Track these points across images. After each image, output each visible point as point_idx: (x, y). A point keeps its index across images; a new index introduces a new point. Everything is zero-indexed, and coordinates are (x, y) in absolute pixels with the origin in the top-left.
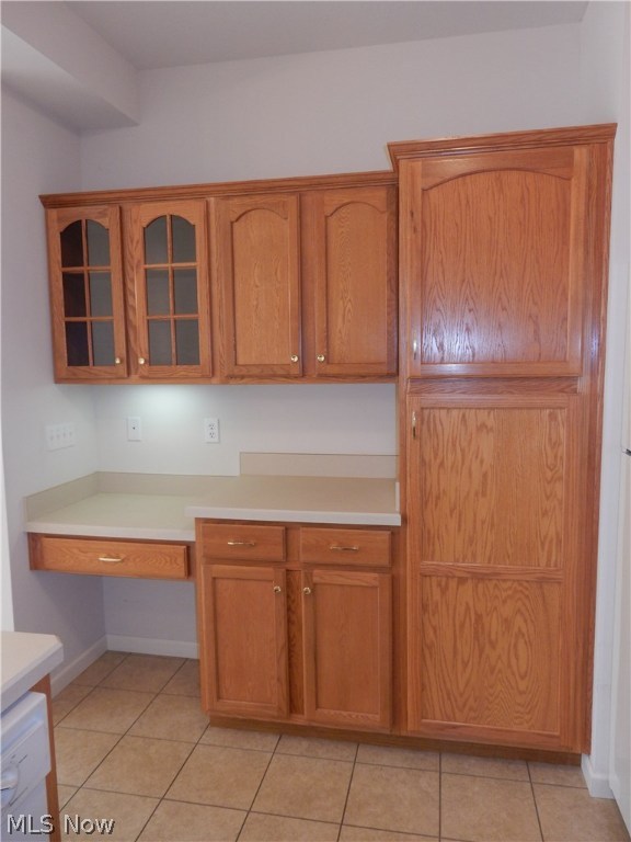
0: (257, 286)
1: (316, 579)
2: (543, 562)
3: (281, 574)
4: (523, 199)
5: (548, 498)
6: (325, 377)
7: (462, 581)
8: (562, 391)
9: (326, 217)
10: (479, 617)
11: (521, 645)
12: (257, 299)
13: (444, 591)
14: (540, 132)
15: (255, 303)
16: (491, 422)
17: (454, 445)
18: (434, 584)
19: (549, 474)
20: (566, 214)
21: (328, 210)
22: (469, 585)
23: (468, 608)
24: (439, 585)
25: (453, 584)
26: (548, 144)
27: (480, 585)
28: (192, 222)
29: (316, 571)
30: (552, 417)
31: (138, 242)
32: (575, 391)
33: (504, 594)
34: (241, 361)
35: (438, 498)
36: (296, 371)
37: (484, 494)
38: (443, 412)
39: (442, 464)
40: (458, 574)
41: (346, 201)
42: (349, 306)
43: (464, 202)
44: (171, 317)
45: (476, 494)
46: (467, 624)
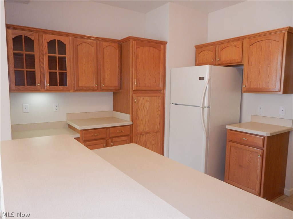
0: (85, 64)
1: (113, 141)
2: (157, 129)
3: (105, 141)
4: (153, 54)
5: (157, 115)
6: (103, 90)
7: (143, 135)
8: (159, 93)
9: (104, 48)
10: (146, 142)
11: (153, 147)
12: (85, 68)
13: (140, 138)
14: (156, 41)
15: (84, 69)
16: (148, 100)
17: (142, 105)
18: (138, 137)
19: (158, 110)
20: (160, 57)
21: (104, 47)
22: (145, 135)
23: (144, 141)
24: (139, 137)
25: (142, 136)
26: (157, 43)
27: (146, 135)
28: (65, 43)
29: (113, 139)
30: (158, 98)
31: (45, 46)
32: (161, 93)
33: (151, 136)
34: (80, 85)
35: (139, 117)
36: (96, 88)
37: (147, 115)
38: (140, 98)
39: (140, 109)
40: (143, 133)
41: (109, 45)
42: (109, 72)
43: (143, 52)
44: (58, 71)
45: (146, 115)
46: (144, 144)
